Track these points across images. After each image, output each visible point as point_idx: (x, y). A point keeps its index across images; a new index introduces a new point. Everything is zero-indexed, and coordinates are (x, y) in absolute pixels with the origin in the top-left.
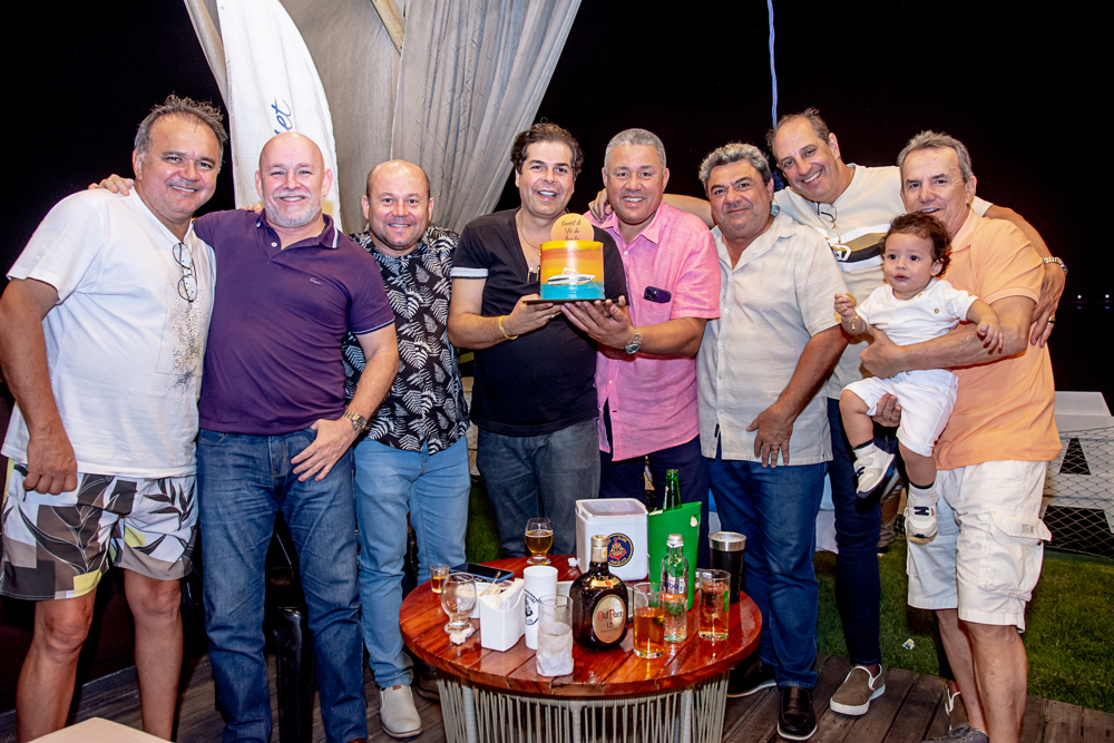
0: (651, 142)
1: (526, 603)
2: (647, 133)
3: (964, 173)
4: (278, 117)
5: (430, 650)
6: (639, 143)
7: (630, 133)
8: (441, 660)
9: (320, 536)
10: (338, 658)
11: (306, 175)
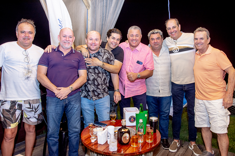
0: (138, 29)
1: (108, 134)
2: (137, 27)
3: (207, 37)
4: (59, 22)
5: (87, 144)
6: (136, 29)
7: (134, 27)
8: (89, 146)
9: (74, 116)
10: (74, 143)
11: (71, 38)
